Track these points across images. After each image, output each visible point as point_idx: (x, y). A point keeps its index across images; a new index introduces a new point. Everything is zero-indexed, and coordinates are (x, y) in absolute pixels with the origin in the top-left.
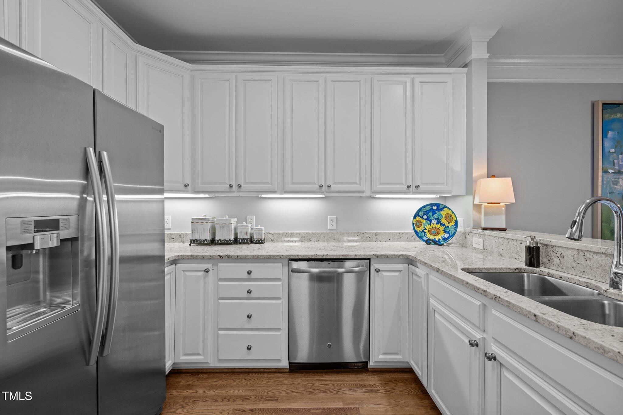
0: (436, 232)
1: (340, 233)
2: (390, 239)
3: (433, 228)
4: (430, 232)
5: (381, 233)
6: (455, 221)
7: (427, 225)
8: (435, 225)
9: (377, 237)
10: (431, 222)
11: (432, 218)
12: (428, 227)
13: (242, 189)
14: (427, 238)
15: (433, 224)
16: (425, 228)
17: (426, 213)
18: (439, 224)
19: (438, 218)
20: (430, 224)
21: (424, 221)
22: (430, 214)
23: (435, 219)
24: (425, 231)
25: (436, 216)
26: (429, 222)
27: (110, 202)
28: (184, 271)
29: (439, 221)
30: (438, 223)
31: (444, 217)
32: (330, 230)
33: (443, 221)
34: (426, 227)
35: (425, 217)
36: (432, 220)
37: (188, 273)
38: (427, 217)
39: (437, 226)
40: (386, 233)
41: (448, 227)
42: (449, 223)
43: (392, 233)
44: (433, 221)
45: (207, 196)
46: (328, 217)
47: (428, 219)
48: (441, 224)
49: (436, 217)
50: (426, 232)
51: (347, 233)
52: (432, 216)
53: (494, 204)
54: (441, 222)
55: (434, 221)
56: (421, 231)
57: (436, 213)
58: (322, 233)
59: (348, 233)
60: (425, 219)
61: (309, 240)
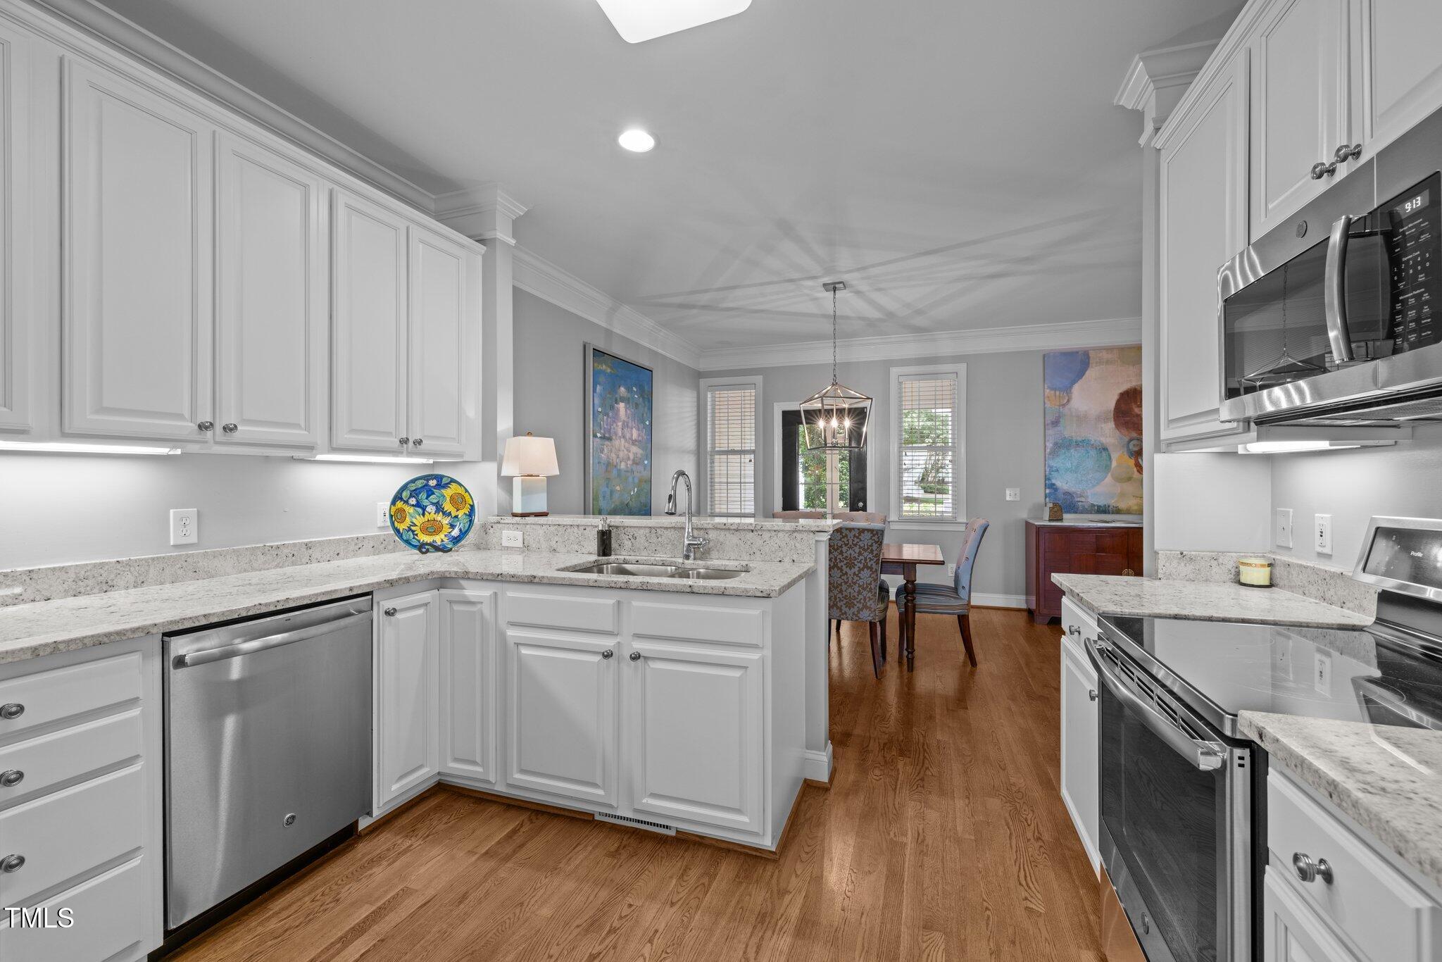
0: (433, 528)
1: (214, 552)
2: (338, 554)
3: (428, 520)
4: (425, 530)
5: (319, 542)
6: (470, 505)
7: (418, 517)
8: (433, 516)
9: (310, 551)
10: (424, 509)
11: (425, 502)
12: (419, 520)
14: (419, 541)
15: (430, 514)
16: (412, 523)
17: (415, 493)
18: (441, 513)
19: (438, 502)
20: (423, 515)
21: (411, 510)
22: (423, 496)
23: (433, 504)
24: (413, 528)
25: (433, 498)
26: (420, 510)
29: (439, 508)
30: (437, 511)
31: (448, 499)
32: (176, 546)
33: (448, 507)
34: (414, 520)
35: (413, 501)
36: (426, 506)
38: (417, 501)
39: (435, 516)
40: (330, 540)
41: (456, 517)
42: (457, 511)
43: (343, 539)
44: (428, 509)
46: (172, 511)
47: (418, 505)
48: (444, 513)
49: (435, 501)
50: (414, 531)
51: (234, 551)
52: (427, 498)
53: (531, 476)
54: (443, 509)
55: (431, 509)
56: (407, 528)
57: (433, 493)
58: (153, 559)
59: (238, 551)
60: (413, 505)
61: (107, 586)
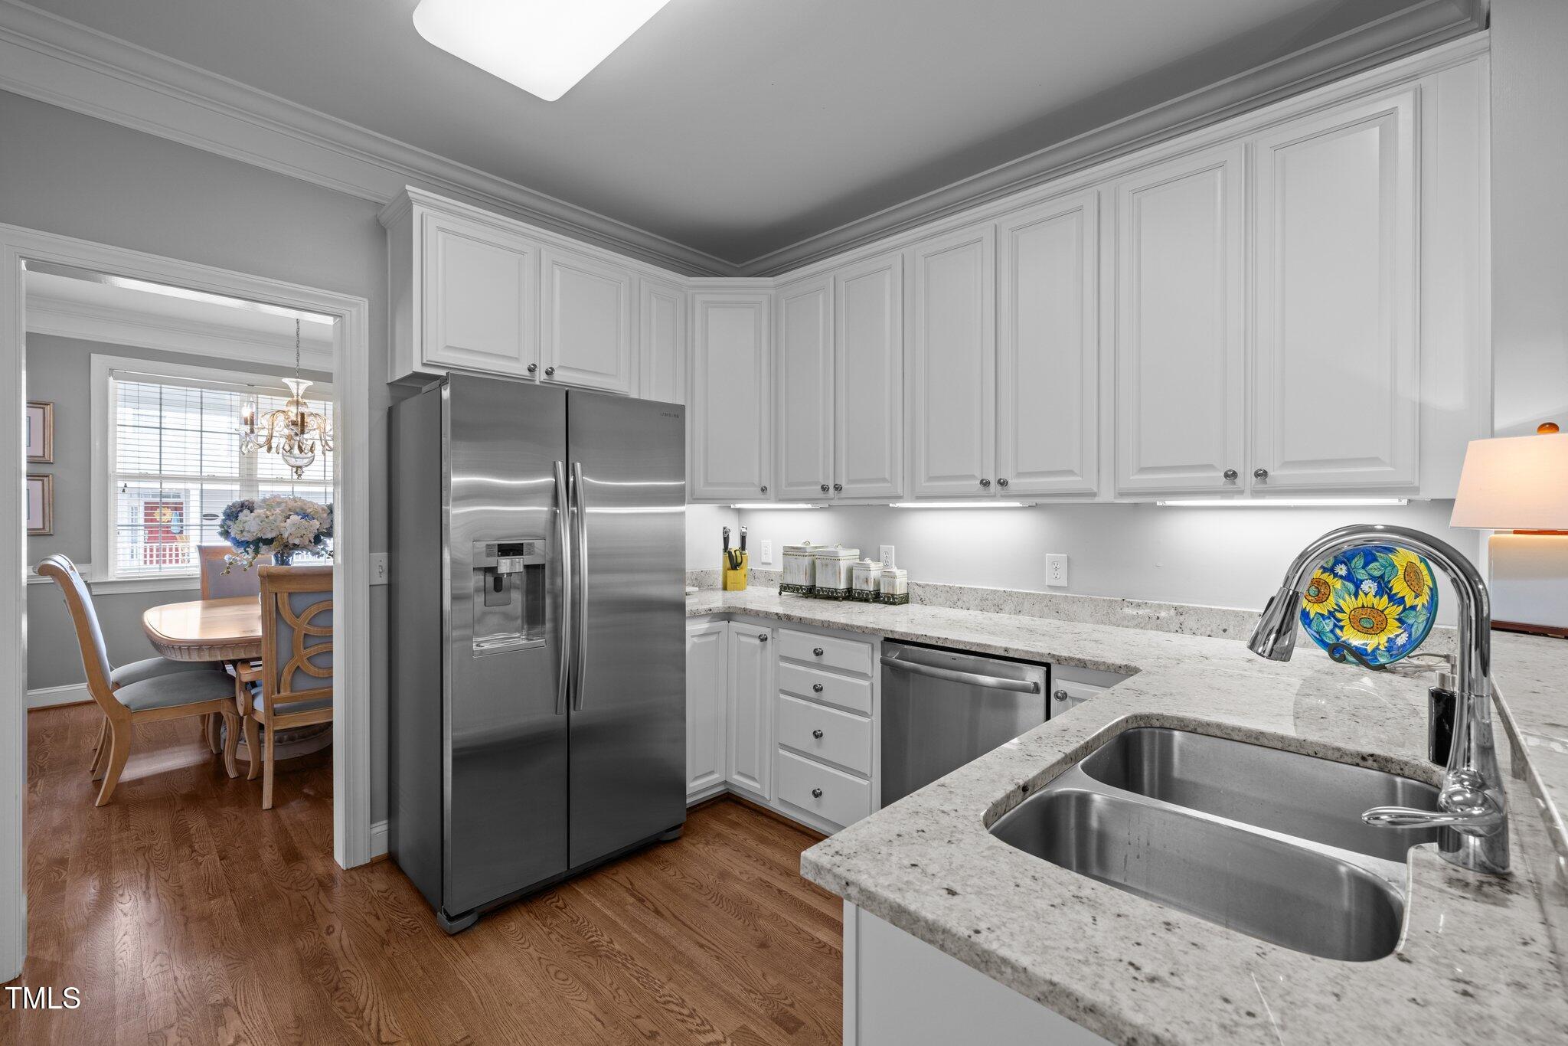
0: (1369, 622)
2: (1225, 631)
3: (1363, 607)
4: (1358, 624)
5: (1194, 609)
6: (1431, 589)
7: (1347, 597)
8: (1372, 600)
9: (1182, 618)
10: (1358, 585)
11: (1361, 574)
12: (1349, 603)
13: (843, 494)
14: (1338, 638)
15: (1366, 594)
16: (1341, 608)
17: (1346, 558)
18: (1386, 597)
19: (1382, 577)
20: (1356, 595)
21: (1338, 584)
22: (1358, 562)
23: (1373, 578)
24: (1339, 615)
25: (1375, 568)
26: (1351, 587)
27: (576, 519)
28: (738, 634)
29: (1383, 587)
30: (1380, 593)
31: (1401, 573)
32: (1051, 587)
33: (1399, 587)
34: (1341, 603)
35: (1342, 570)
36: (1362, 581)
37: (743, 639)
38: (1348, 570)
39: (1376, 601)
40: (1212, 609)
41: (1413, 608)
42: (1417, 596)
43: (1234, 611)
44: (1365, 586)
45: (809, 506)
46: (1047, 555)
47: (1349, 577)
48: (1391, 598)
49: (1377, 573)
50: (1339, 621)
52: (1364, 567)
54: (1391, 589)
55: (1369, 586)
56: (1326, 613)
57: (1375, 560)
59: (1096, 600)
60: (1341, 577)
61: (999, 609)
